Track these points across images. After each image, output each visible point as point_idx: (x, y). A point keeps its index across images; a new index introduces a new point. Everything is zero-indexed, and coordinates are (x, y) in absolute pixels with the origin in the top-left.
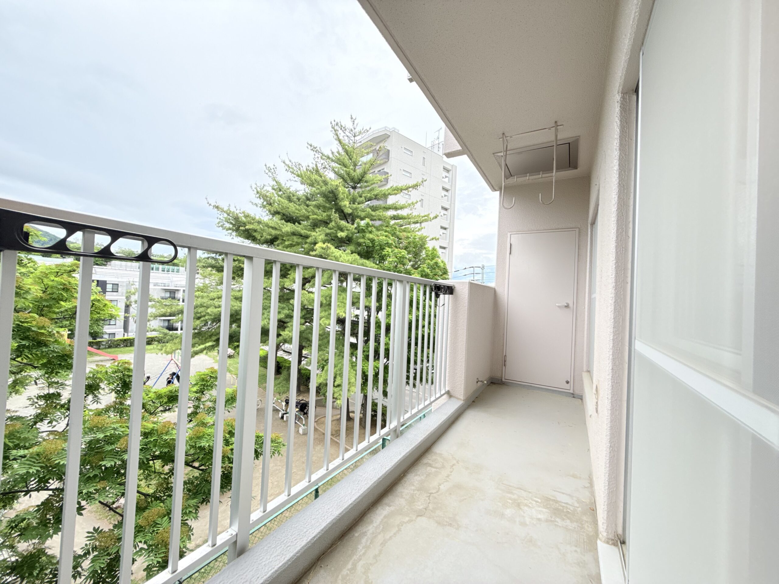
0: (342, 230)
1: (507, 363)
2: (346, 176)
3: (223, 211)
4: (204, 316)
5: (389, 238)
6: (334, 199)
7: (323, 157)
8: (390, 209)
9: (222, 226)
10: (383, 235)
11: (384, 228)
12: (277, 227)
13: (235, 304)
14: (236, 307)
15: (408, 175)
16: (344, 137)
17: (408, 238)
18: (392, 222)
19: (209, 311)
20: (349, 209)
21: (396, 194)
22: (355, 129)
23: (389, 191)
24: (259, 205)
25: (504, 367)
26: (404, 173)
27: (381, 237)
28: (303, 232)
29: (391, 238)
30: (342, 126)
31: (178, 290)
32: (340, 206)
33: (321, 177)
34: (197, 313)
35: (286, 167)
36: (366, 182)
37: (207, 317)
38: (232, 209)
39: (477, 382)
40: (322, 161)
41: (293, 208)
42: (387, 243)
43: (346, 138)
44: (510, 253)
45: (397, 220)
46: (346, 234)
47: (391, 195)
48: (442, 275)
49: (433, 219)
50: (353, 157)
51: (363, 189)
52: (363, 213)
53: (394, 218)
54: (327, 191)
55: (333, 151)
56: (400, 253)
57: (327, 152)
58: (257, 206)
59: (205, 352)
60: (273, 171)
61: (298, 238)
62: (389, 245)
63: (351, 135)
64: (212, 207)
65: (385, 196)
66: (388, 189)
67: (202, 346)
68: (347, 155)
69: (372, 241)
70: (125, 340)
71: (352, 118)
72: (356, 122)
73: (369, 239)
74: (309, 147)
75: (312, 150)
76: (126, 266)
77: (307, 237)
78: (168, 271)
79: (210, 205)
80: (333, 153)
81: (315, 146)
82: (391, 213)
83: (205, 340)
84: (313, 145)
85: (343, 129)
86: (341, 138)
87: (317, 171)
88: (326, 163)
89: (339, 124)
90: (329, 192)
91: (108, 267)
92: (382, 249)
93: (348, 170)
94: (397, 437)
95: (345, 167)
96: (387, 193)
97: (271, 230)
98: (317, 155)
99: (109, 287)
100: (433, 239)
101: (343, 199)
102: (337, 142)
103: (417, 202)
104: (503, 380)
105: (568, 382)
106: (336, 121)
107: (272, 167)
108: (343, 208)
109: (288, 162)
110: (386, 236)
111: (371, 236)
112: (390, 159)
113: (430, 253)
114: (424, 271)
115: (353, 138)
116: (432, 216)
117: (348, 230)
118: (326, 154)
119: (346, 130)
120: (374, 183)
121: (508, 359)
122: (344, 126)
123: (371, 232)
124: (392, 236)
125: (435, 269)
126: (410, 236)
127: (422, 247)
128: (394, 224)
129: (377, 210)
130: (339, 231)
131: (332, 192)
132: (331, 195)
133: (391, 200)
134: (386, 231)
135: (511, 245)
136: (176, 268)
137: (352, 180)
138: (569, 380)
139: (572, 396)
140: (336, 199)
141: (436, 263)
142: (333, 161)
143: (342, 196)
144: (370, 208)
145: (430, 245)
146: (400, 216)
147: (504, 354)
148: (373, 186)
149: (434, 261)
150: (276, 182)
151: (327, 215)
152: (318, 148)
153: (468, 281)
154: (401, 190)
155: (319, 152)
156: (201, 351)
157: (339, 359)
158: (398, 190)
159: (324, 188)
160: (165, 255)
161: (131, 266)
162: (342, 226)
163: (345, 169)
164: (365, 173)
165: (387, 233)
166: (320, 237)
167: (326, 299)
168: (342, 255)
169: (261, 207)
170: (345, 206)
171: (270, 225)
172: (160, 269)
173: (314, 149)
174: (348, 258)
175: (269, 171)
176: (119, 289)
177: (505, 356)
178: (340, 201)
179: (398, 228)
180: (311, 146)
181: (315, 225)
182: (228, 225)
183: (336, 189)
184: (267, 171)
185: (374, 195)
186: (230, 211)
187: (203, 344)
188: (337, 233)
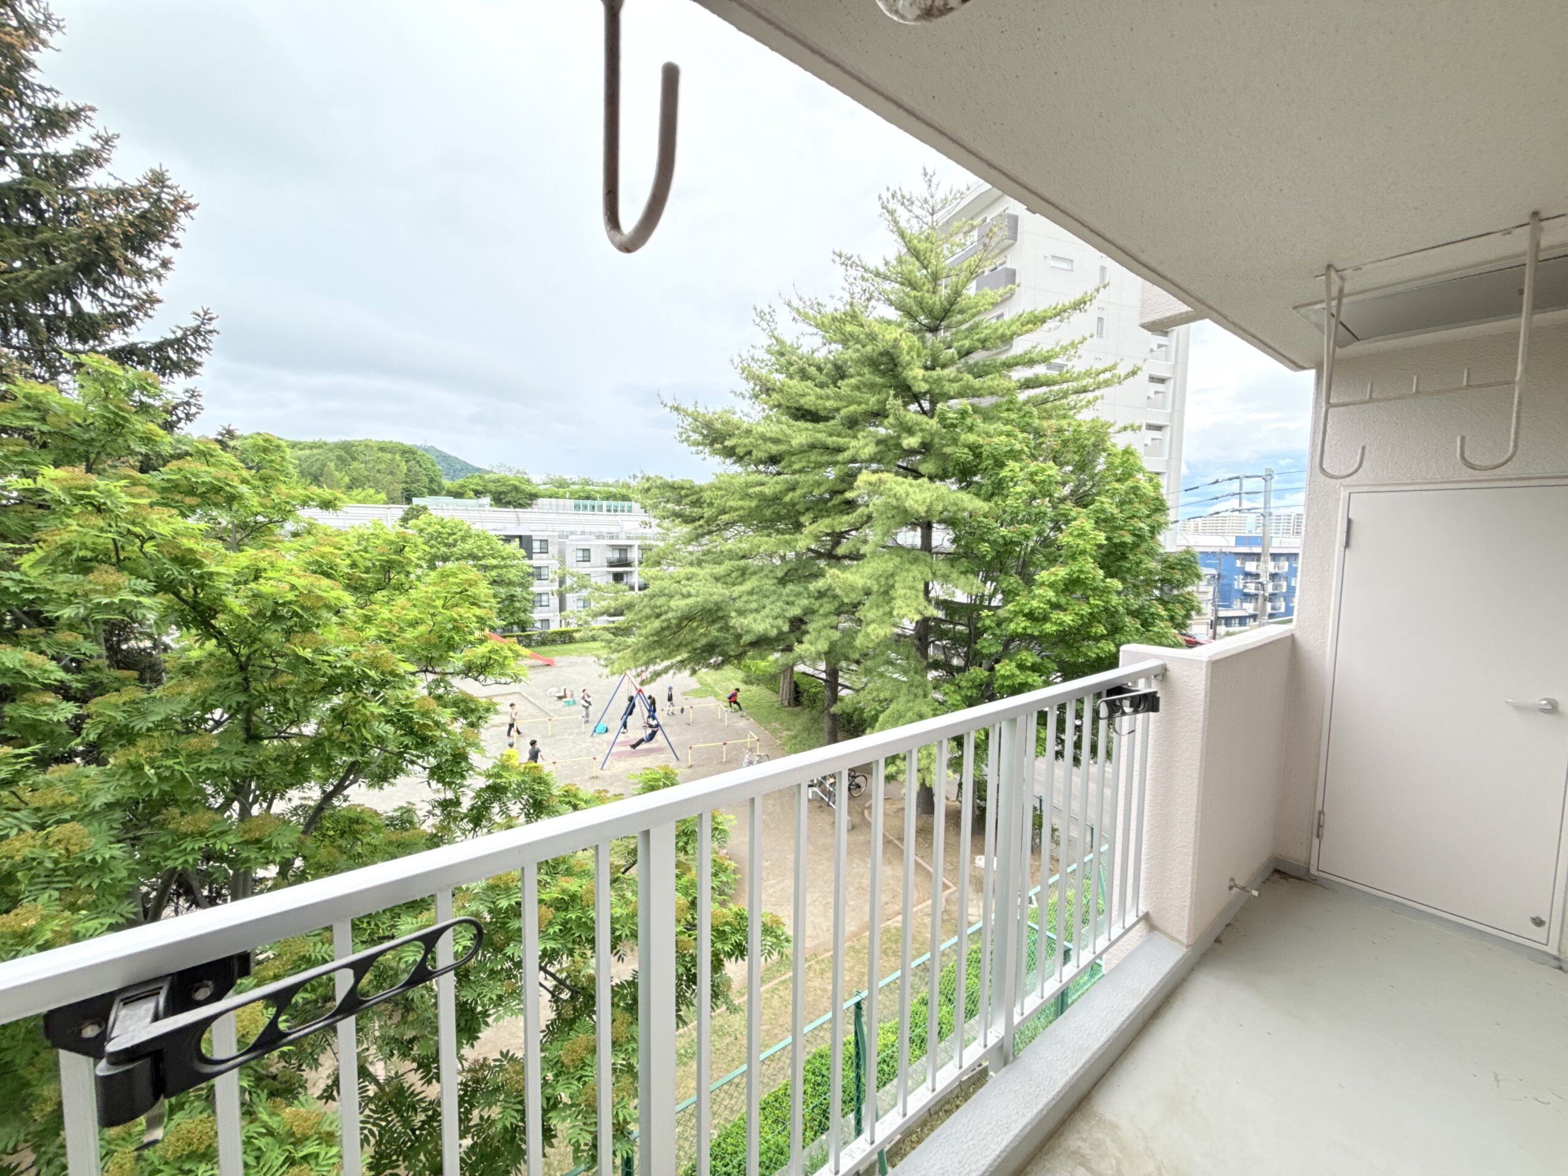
0: (910, 432)
1: (1326, 831)
2: (915, 308)
3: (686, 414)
4: (666, 612)
5: (1016, 437)
6: (891, 366)
7: (867, 275)
8: (1017, 364)
9: (687, 440)
10: (1001, 434)
11: (1005, 415)
12: (781, 437)
13: (715, 590)
14: (715, 597)
15: (1065, 265)
16: (909, 221)
17: (1060, 431)
18: (1022, 396)
19: (673, 604)
20: (923, 384)
21: (1031, 330)
22: (932, 197)
23: (1014, 328)
24: (748, 395)
25: (1316, 841)
26: (1054, 263)
27: (996, 440)
28: (831, 441)
29: (1021, 436)
30: (903, 197)
31: (631, 546)
32: (905, 379)
33: (862, 326)
34: (656, 607)
35: (794, 314)
36: (961, 312)
37: (670, 615)
38: (701, 410)
39: (1231, 888)
40: (865, 285)
41: (811, 397)
42: (1011, 451)
43: (914, 221)
44: (1347, 544)
45: (1033, 387)
46: (920, 440)
47: (1019, 335)
48: (1148, 516)
49: (1127, 377)
50: (929, 262)
51: (954, 330)
52: (956, 385)
53: (1027, 384)
54: (877, 352)
55: (888, 258)
56: (1043, 470)
57: (875, 262)
58: (744, 397)
59: (671, 672)
60: (768, 317)
61: (822, 454)
62: (1015, 455)
63: (924, 213)
64: (668, 409)
65: (1006, 340)
66: (1012, 323)
67: (667, 663)
68: (918, 259)
69: (975, 449)
70: (562, 633)
71: (926, 174)
72: (935, 180)
73: (965, 446)
74: (837, 259)
75: (843, 263)
76: (557, 505)
77: (839, 450)
78: (616, 511)
79: (665, 406)
80: (887, 264)
81: (849, 255)
82: (1021, 374)
83: (670, 653)
84: (844, 254)
85: (907, 202)
86: (903, 224)
87: (854, 316)
88: (872, 288)
89: (898, 195)
90: (881, 354)
91: (535, 509)
92: (1001, 465)
93: (918, 294)
94: (1006, 1063)
95: (915, 289)
96: (1008, 333)
97: (769, 445)
98: (852, 272)
99: (536, 545)
100: (1125, 429)
101: (909, 364)
102: (895, 237)
103: (1085, 339)
104: (1313, 871)
105: (1538, 922)
106: (892, 189)
107: (767, 310)
108: (911, 382)
109: (796, 303)
110: (1008, 435)
111: (971, 438)
112: (1019, 237)
113: (1117, 461)
114: (1103, 511)
115: (929, 219)
116: (1121, 371)
117: (922, 430)
118: (872, 268)
119: (912, 203)
120: (979, 313)
121: (1327, 821)
122: (908, 197)
123: (971, 429)
124: (1022, 432)
125: (1131, 502)
126: (1066, 427)
127: (1099, 446)
128: (1026, 403)
129: (987, 374)
130: (904, 435)
131: (886, 353)
132: (884, 359)
133: (1020, 347)
134: (1007, 422)
135: (1349, 522)
136: (626, 503)
137: (930, 313)
138: (1545, 918)
139: (1554, 963)
140: (896, 365)
141: (1135, 489)
142: (886, 278)
143: (908, 358)
144: (970, 371)
145: (1118, 442)
146: (1043, 380)
147: (1319, 807)
148: (976, 319)
149: (1129, 483)
150: (777, 340)
151: (878, 401)
152: (855, 259)
153: (1205, 659)
154: (1043, 321)
155: (857, 265)
156: (666, 670)
157: (909, 701)
158: (1037, 321)
159: (869, 348)
160: (611, 481)
161: (564, 505)
162: (910, 424)
163: (913, 293)
164: (957, 293)
165: (1009, 428)
166: (866, 451)
167: (879, 583)
168: (911, 490)
169: (750, 398)
170: (915, 378)
171: (768, 435)
172: (605, 508)
173: (847, 262)
174: (924, 496)
175: (762, 319)
176: (550, 548)
177: (1321, 813)
178: (904, 368)
179: (1035, 412)
180: (840, 256)
181: (853, 424)
182: (696, 437)
183: (893, 347)
184: (758, 320)
185: (978, 340)
186: (699, 414)
187: (667, 659)
188: (899, 437)
